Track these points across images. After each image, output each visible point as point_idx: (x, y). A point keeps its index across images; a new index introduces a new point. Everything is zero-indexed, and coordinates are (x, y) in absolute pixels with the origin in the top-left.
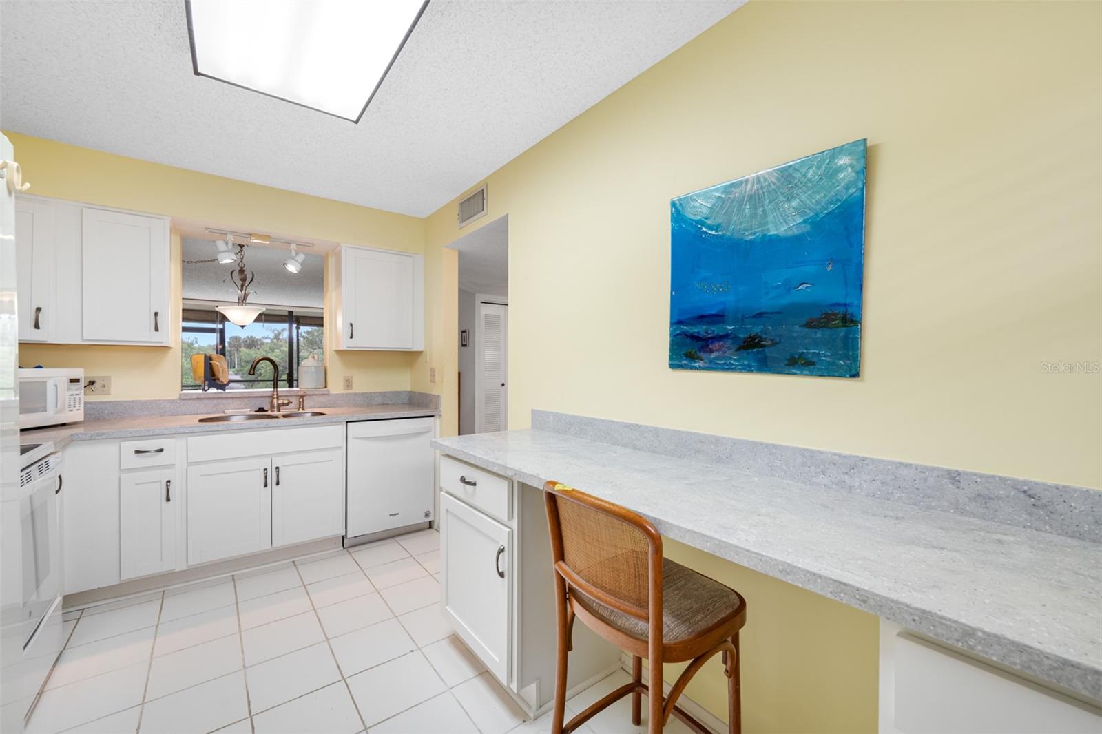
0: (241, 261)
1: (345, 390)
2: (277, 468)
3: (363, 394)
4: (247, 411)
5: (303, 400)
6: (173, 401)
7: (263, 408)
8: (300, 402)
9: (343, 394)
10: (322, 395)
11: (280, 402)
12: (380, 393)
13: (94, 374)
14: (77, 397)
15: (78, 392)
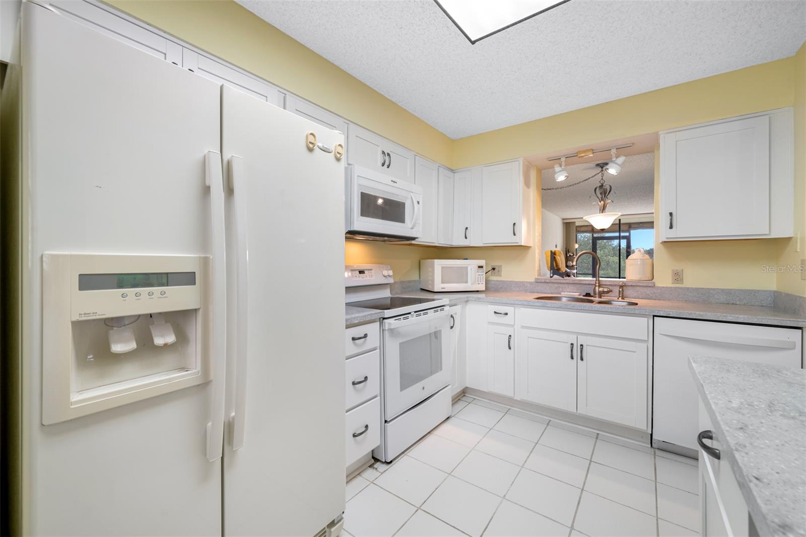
0: (602, 179)
1: (673, 283)
2: (581, 345)
3: (697, 289)
4: (576, 295)
5: (623, 290)
6: (531, 283)
7: (589, 294)
8: (620, 291)
9: (671, 287)
10: (646, 286)
11: (601, 289)
12: (723, 290)
13: (495, 264)
14: (482, 276)
15: (482, 274)
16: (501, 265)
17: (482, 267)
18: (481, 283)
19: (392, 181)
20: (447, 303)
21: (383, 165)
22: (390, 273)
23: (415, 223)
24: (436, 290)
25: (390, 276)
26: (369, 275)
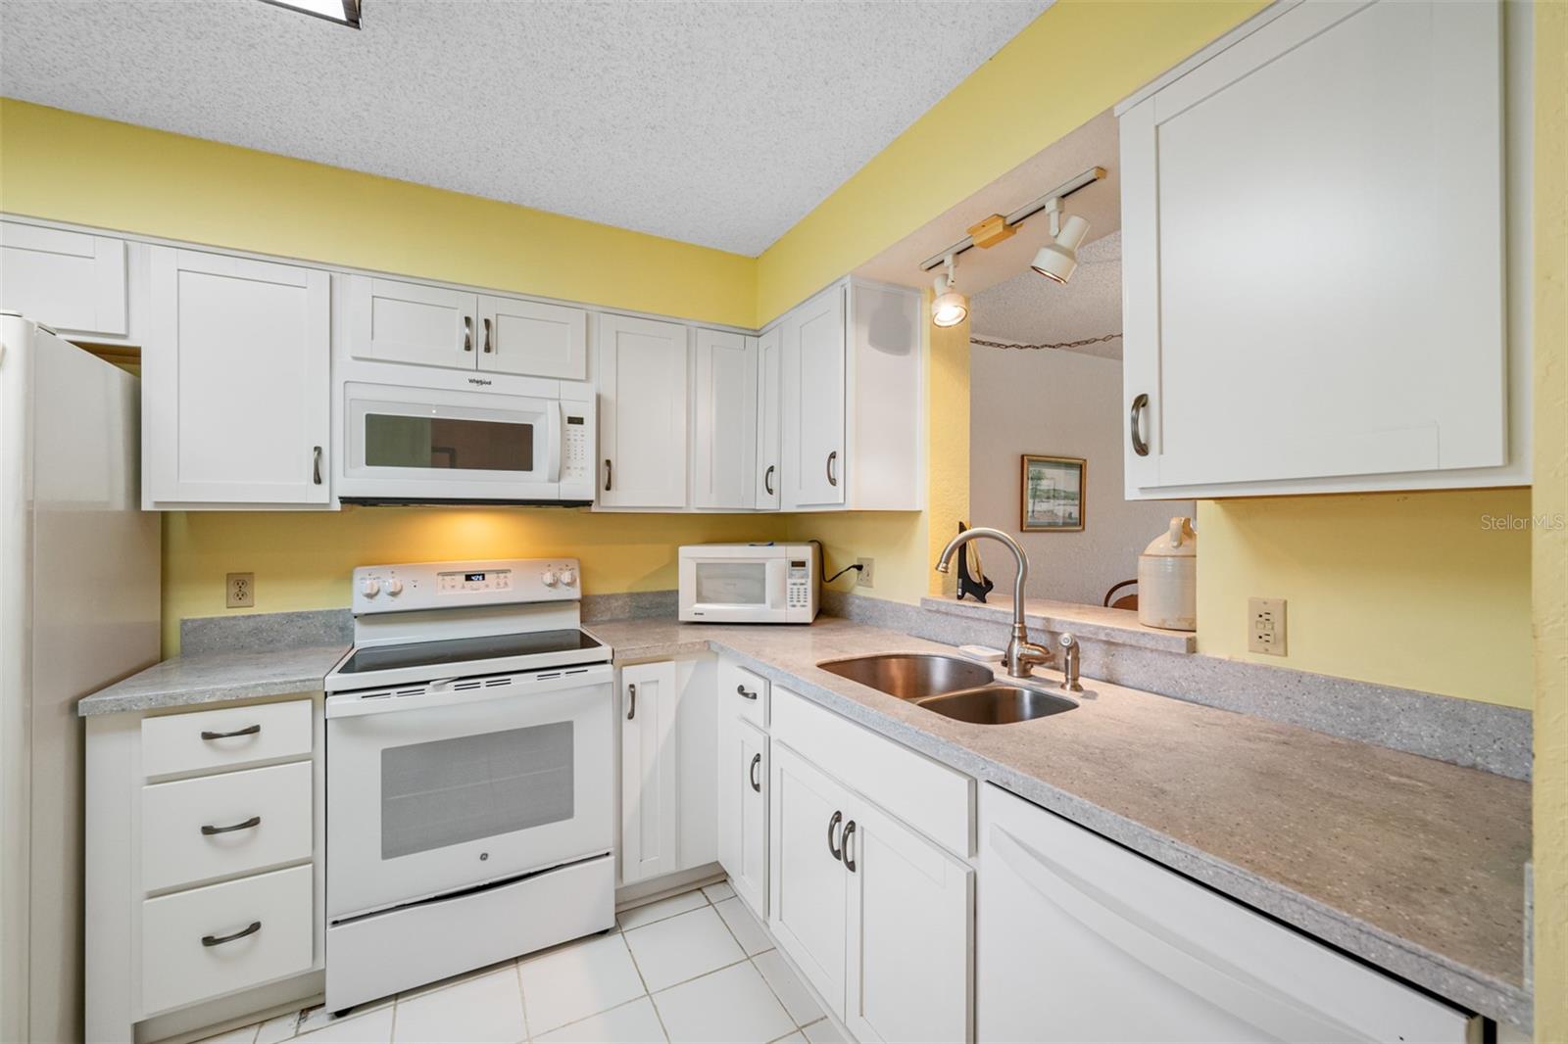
2: (851, 823)
3: (1331, 683)
9: (1245, 665)
11: (1026, 650)
14: (802, 587)
15: (803, 581)
16: (872, 560)
17: (802, 564)
18: (802, 603)
19: (471, 381)
20: (609, 657)
21: (468, 347)
22: (566, 577)
23: (568, 468)
24: (682, 617)
25: (568, 584)
26: (498, 584)
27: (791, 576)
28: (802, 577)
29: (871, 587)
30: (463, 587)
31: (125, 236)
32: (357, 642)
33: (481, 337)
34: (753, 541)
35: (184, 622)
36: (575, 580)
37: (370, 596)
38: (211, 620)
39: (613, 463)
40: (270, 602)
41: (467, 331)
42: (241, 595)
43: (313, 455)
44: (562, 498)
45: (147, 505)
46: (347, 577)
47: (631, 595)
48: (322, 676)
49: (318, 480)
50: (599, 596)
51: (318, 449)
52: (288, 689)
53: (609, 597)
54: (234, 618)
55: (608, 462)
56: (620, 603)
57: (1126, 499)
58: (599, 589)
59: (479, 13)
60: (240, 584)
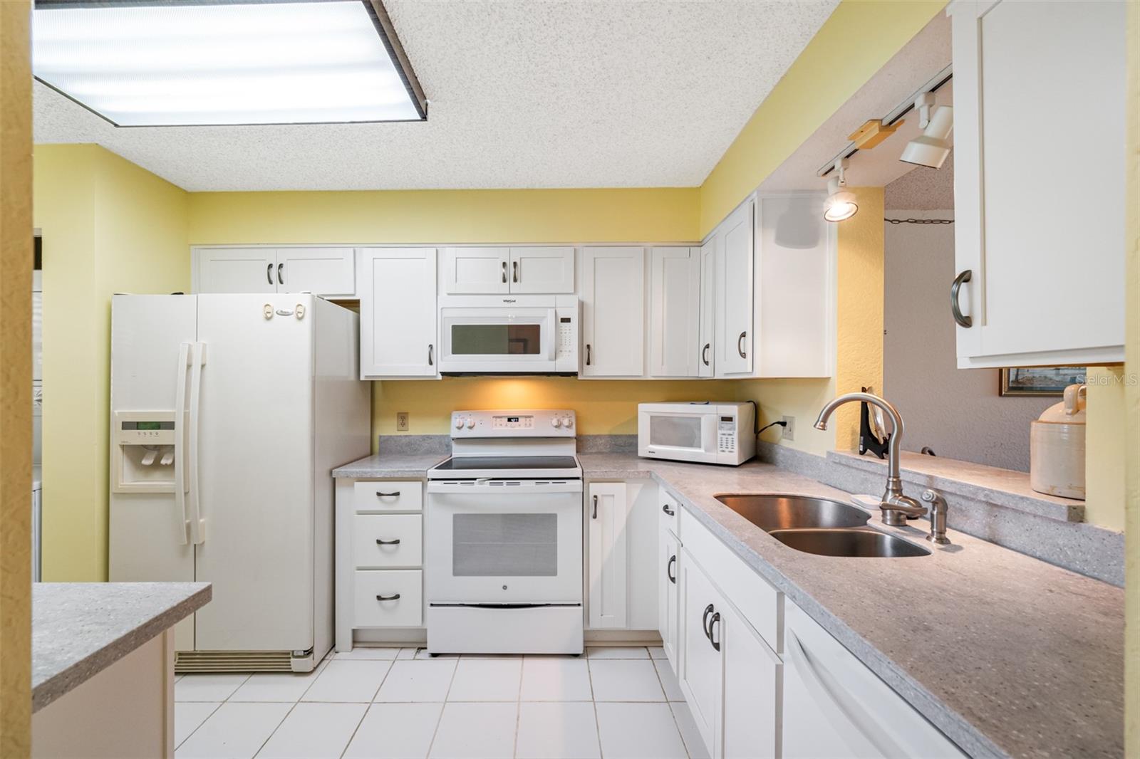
14: (729, 437)
15: (731, 432)
16: (793, 417)
17: (730, 419)
18: (730, 449)
19: (504, 301)
20: (580, 476)
21: (504, 281)
22: (566, 422)
23: (561, 351)
24: (640, 454)
25: (567, 427)
26: (526, 424)
27: (721, 428)
28: (730, 430)
29: (792, 440)
30: (506, 425)
31: (353, 246)
32: (453, 454)
33: (512, 272)
34: (693, 400)
35: (380, 437)
36: (572, 424)
37: (459, 428)
38: (391, 436)
39: (592, 346)
40: (417, 429)
41: (504, 271)
42: (403, 424)
43: (428, 349)
44: (557, 371)
45: (362, 378)
46: (449, 417)
47: (611, 436)
48: (425, 470)
49: (431, 363)
50: (590, 436)
51: (431, 346)
52: (410, 475)
53: (596, 437)
54: (400, 436)
55: (588, 346)
56: (603, 441)
57: (959, 367)
58: (590, 430)
59: (483, 91)
60: (403, 418)
